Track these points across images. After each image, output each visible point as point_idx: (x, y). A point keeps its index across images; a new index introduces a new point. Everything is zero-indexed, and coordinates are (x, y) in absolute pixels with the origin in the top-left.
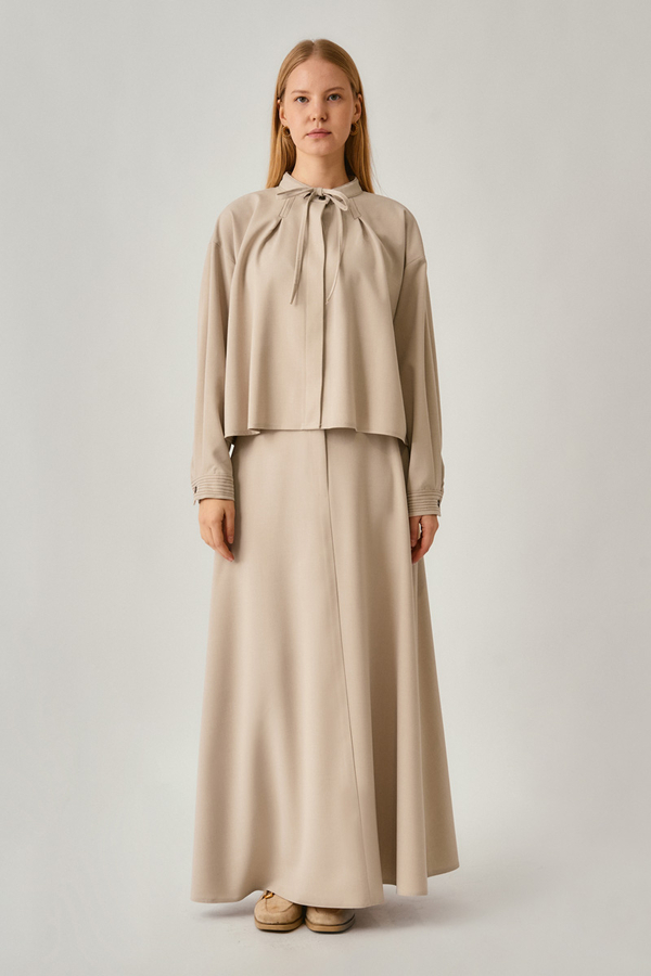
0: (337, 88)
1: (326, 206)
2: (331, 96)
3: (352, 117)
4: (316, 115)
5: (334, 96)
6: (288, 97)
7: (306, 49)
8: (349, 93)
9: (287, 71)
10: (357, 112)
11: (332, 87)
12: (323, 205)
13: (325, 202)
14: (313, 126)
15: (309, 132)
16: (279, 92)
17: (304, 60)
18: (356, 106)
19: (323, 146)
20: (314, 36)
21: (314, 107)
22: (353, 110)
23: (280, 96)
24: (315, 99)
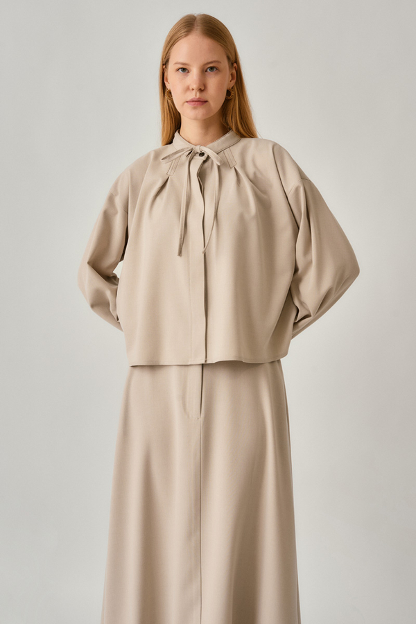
0: (215, 62)
1: (205, 162)
2: (209, 68)
3: (229, 83)
4: (195, 86)
5: (212, 68)
6: (171, 67)
7: (189, 24)
8: (225, 64)
9: (171, 43)
10: (232, 79)
11: (210, 60)
12: (202, 161)
13: (203, 158)
14: (193, 95)
15: (189, 99)
16: (165, 61)
17: (186, 35)
18: (232, 75)
19: (200, 112)
20: (198, 10)
21: (193, 78)
22: (228, 77)
23: (165, 63)
24: (195, 72)
